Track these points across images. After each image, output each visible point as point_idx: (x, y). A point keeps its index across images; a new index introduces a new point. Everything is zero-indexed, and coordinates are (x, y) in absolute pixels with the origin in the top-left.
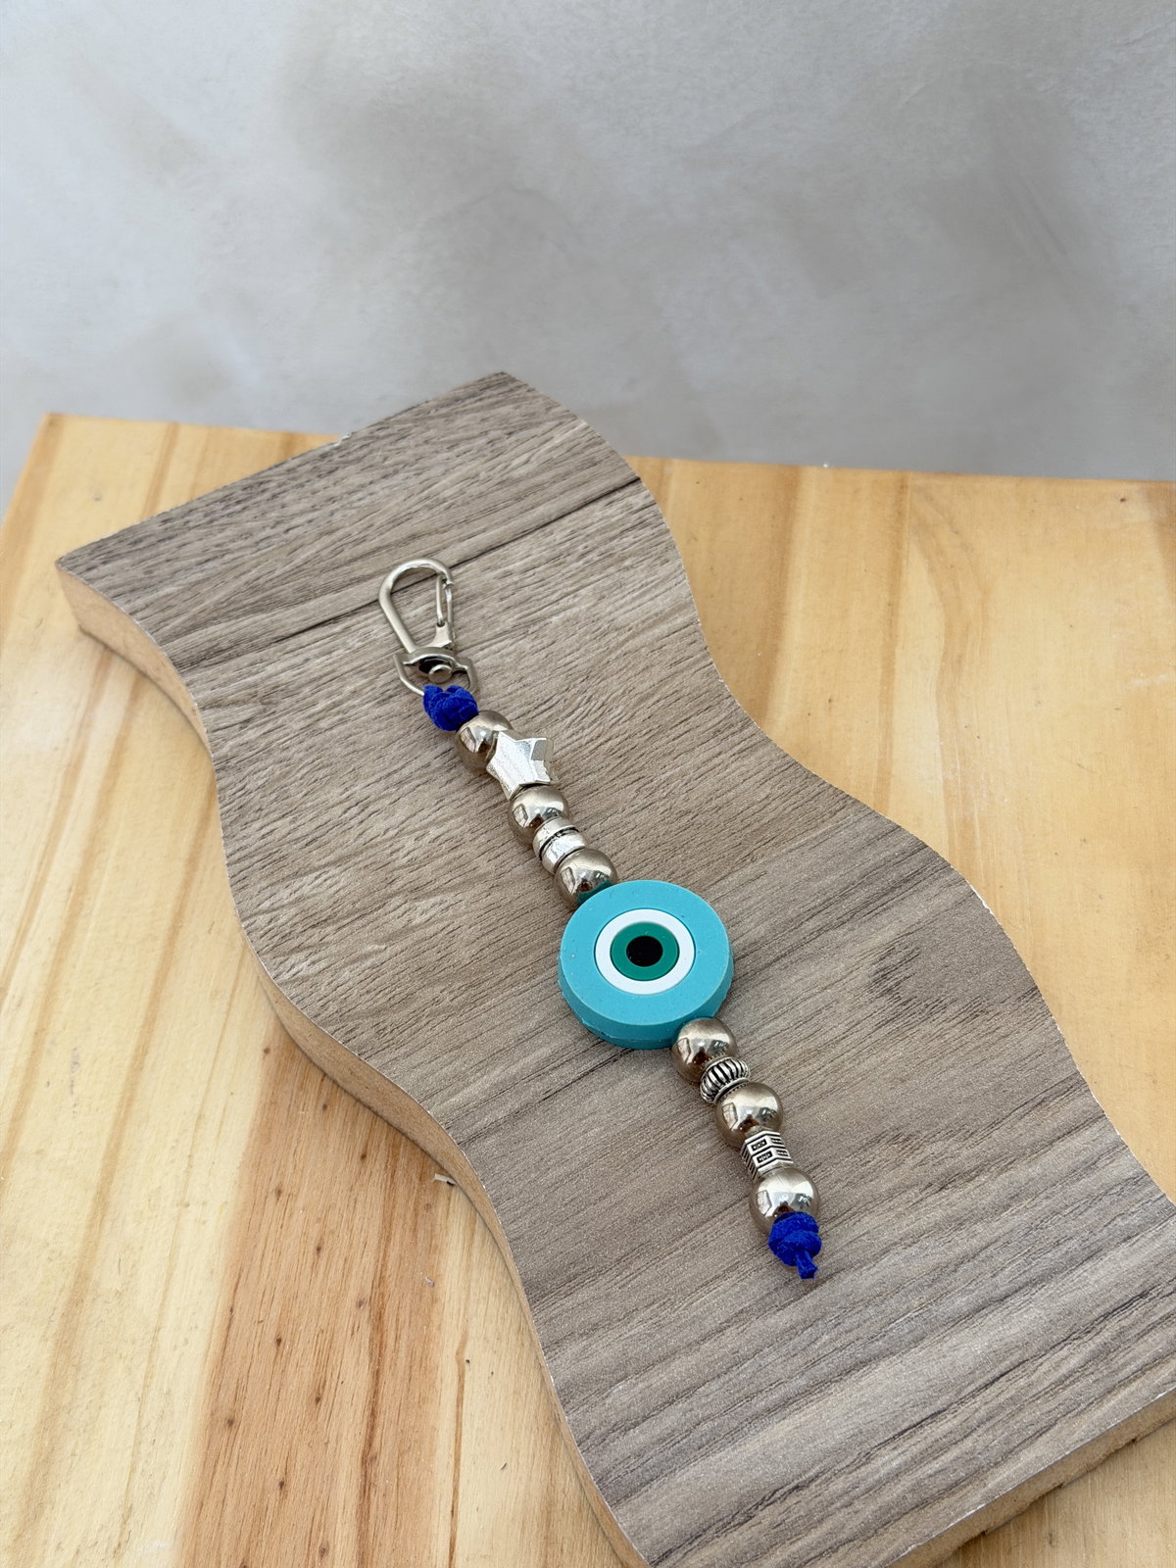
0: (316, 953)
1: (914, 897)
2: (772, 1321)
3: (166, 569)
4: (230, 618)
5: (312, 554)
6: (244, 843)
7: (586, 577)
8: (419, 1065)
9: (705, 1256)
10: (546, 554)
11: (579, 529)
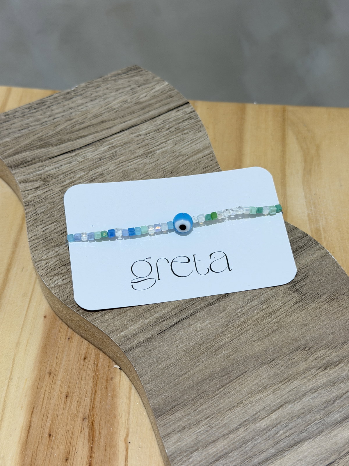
0: (65, 276)
1: (305, 254)
2: (259, 425)
3: (6, 132)
4: (31, 150)
5: (64, 127)
6: (36, 233)
7: (170, 136)
8: (107, 320)
9: (229, 398)
10: (154, 128)
11: (166, 120)
